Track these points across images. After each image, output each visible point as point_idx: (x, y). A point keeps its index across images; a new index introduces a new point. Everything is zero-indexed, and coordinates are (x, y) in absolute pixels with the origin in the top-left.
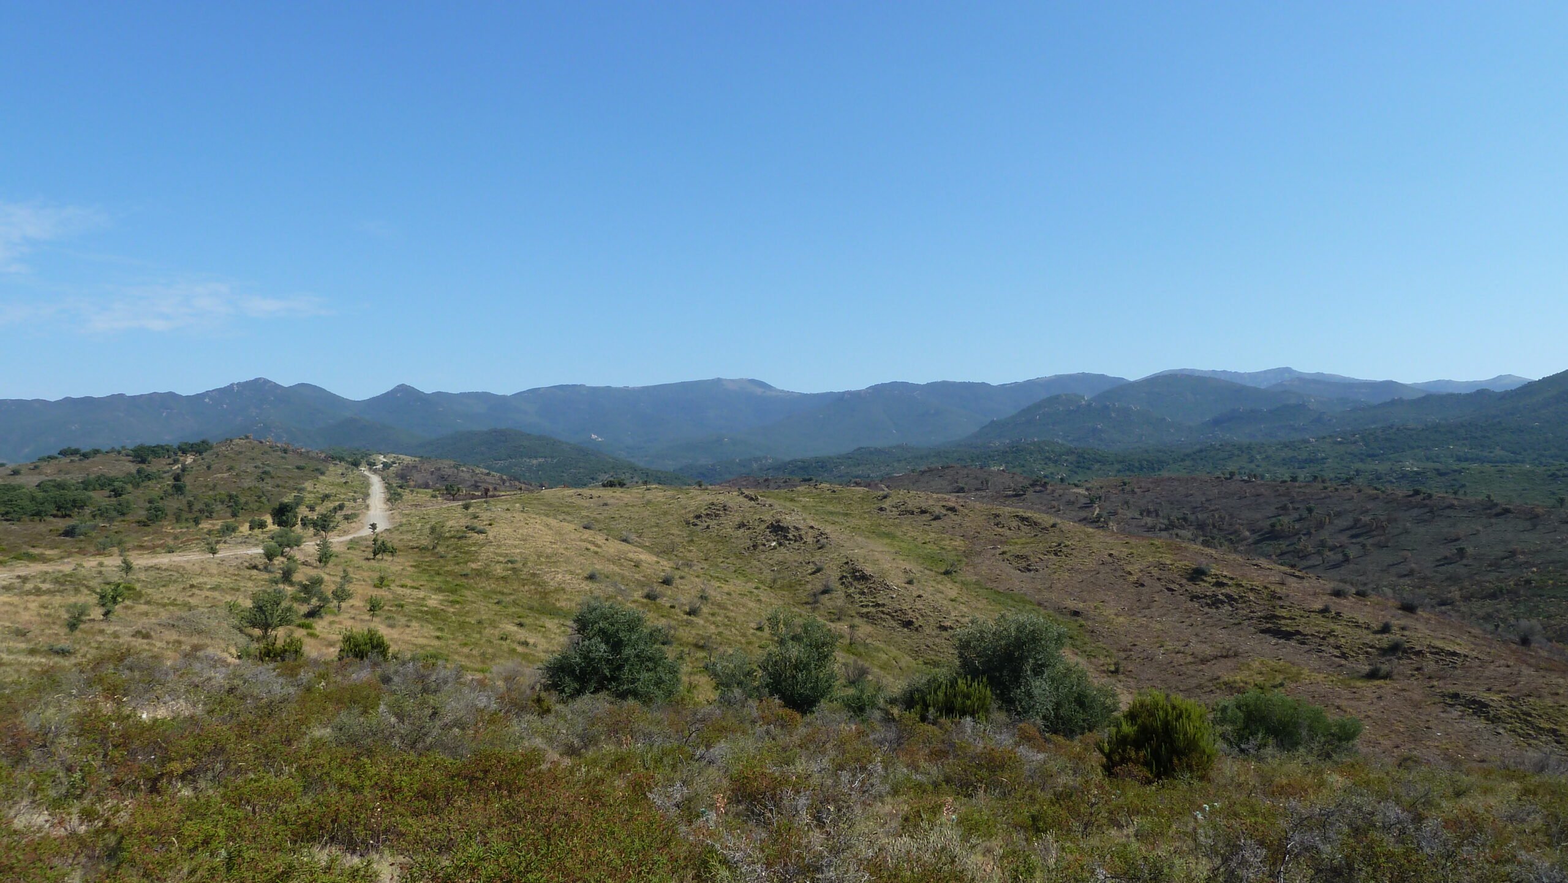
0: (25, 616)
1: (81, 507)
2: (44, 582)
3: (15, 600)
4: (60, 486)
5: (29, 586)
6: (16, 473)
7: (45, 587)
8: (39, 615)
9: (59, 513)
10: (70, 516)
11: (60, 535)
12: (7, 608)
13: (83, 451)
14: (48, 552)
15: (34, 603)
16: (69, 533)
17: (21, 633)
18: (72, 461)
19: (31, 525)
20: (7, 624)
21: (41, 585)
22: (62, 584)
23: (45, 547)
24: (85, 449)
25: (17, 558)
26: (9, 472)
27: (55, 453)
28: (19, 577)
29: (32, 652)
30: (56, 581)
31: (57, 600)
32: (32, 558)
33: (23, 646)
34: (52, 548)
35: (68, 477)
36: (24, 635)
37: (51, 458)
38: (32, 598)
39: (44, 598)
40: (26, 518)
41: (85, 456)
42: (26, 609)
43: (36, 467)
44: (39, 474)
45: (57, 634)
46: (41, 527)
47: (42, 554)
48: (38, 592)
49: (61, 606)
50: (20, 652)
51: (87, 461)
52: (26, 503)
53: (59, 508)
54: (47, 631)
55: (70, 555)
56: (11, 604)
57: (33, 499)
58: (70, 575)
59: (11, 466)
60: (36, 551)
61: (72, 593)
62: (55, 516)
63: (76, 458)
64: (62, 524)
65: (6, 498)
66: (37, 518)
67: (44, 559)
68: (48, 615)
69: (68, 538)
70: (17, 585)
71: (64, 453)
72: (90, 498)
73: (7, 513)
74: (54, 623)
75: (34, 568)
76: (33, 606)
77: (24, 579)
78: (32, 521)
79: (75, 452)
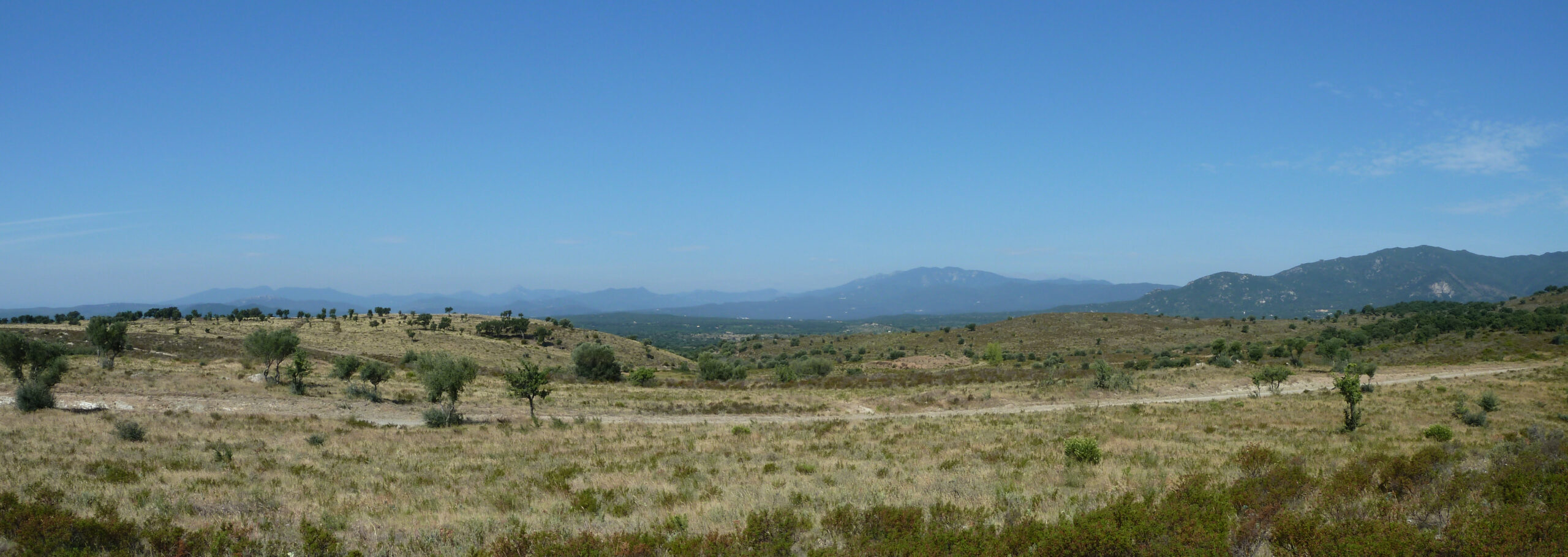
0: (1541, 395)
1: (1561, 325)
2: (1548, 373)
3: (1534, 384)
4: (1548, 311)
5: (1541, 375)
6: (1523, 302)
7: (1549, 376)
8: (1549, 394)
9: (1548, 329)
10: (1554, 330)
11: (1550, 343)
12: (1531, 389)
13: (1558, 288)
14: (1545, 354)
15: (1545, 386)
16: (1555, 341)
17: (1541, 405)
18: (1553, 294)
19: (1534, 336)
20: (1533, 399)
21: (1547, 375)
22: (1558, 375)
23: (1543, 351)
24: (1560, 286)
25: (1530, 357)
26: (1519, 302)
27: (1542, 289)
28: (1535, 369)
29: (1549, 418)
30: (1555, 373)
31: (1557, 385)
32: (1537, 357)
33: (1543, 413)
34: (1546, 351)
35: (1551, 305)
36: (1543, 407)
37: (1541, 292)
38: (1543, 383)
39: (1550, 383)
40: (1531, 332)
41: (1560, 291)
42: (1541, 390)
43: (1533, 299)
44: (1536, 303)
45: (1560, 407)
46: (1540, 338)
47: (1542, 355)
48: (1546, 379)
49: (1560, 389)
50: (1542, 417)
51: (1561, 294)
52: (1530, 322)
53: (1548, 325)
54: (1554, 405)
55: (1557, 356)
56: (1533, 387)
57: (1534, 319)
58: (1562, 369)
59: (1519, 298)
60: (1538, 353)
61: (1564, 381)
62: (1546, 330)
63: (1555, 292)
64: (1551, 336)
65: (1519, 319)
66: (1537, 332)
67: (1545, 359)
68: (1553, 395)
69: (1555, 345)
70: (1534, 375)
71: (1548, 289)
72: (1565, 318)
73: (1521, 328)
74: (1557, 400)
75: (1541, 364)
76: (1544, 388)
77: (1538, 371)
78: (1534, 333)
79: (1554, 288)
